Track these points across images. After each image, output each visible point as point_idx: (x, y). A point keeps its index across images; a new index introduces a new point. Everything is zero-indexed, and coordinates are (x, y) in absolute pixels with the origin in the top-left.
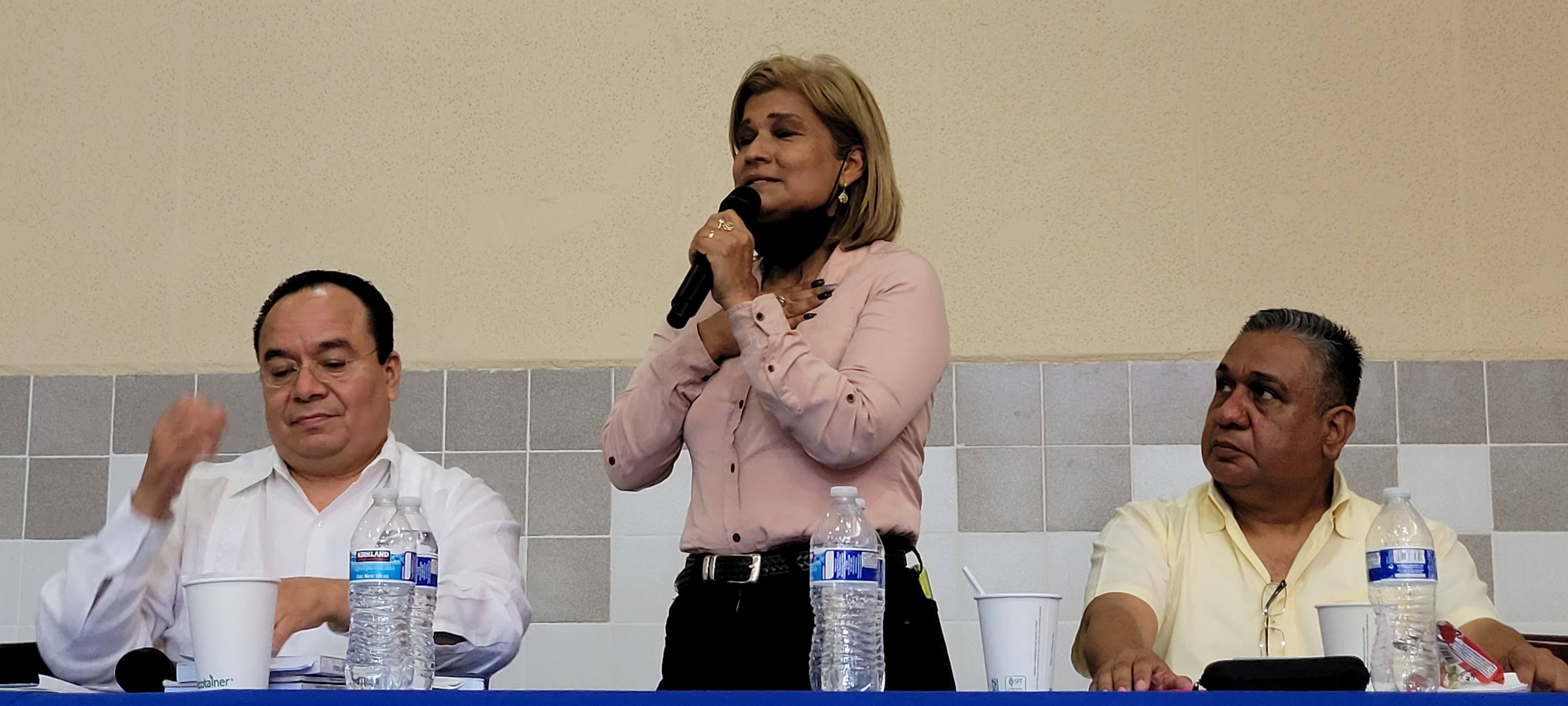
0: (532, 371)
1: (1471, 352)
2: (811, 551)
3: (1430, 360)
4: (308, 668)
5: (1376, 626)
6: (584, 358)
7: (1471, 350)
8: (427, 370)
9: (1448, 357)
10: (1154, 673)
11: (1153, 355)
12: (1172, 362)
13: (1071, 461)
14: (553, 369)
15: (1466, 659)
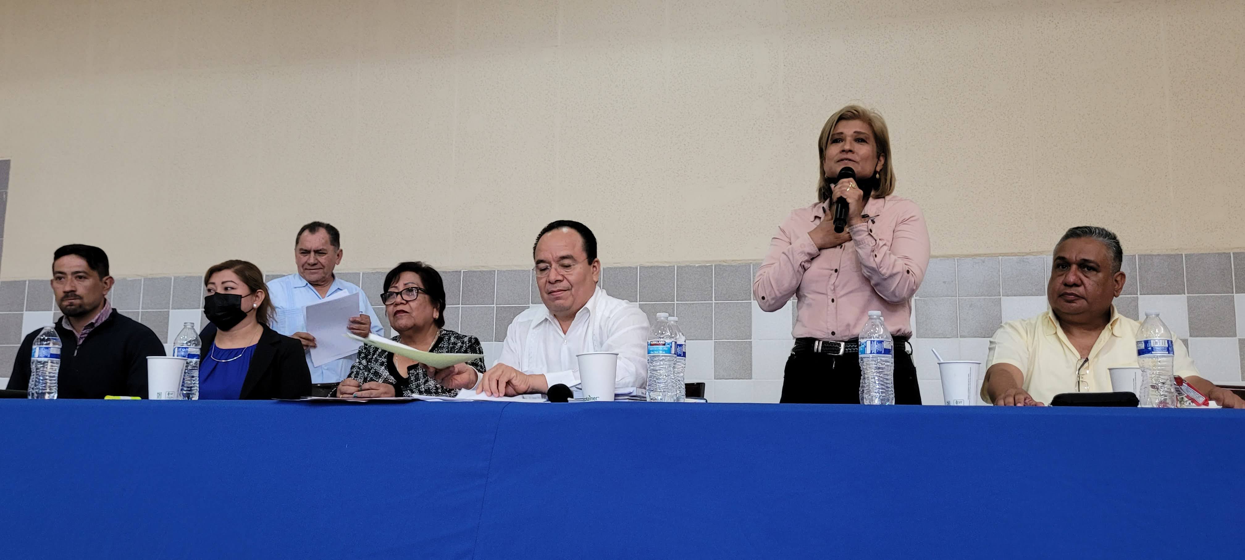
0: (715, 265)
1: (1176, 250)
2: (859, 341)
3: (1155, 254)
4: (631, 393)
5: (1142, 377)
6: (738, 259)
7: (1176, 248)
8: (668, 265)
9: (1164, 252)
10: (1025, 400)
11: (1012, 253)
12: (1022, 257)
13: (971, 304)
14: (725, 264)
15: (1189, 394)
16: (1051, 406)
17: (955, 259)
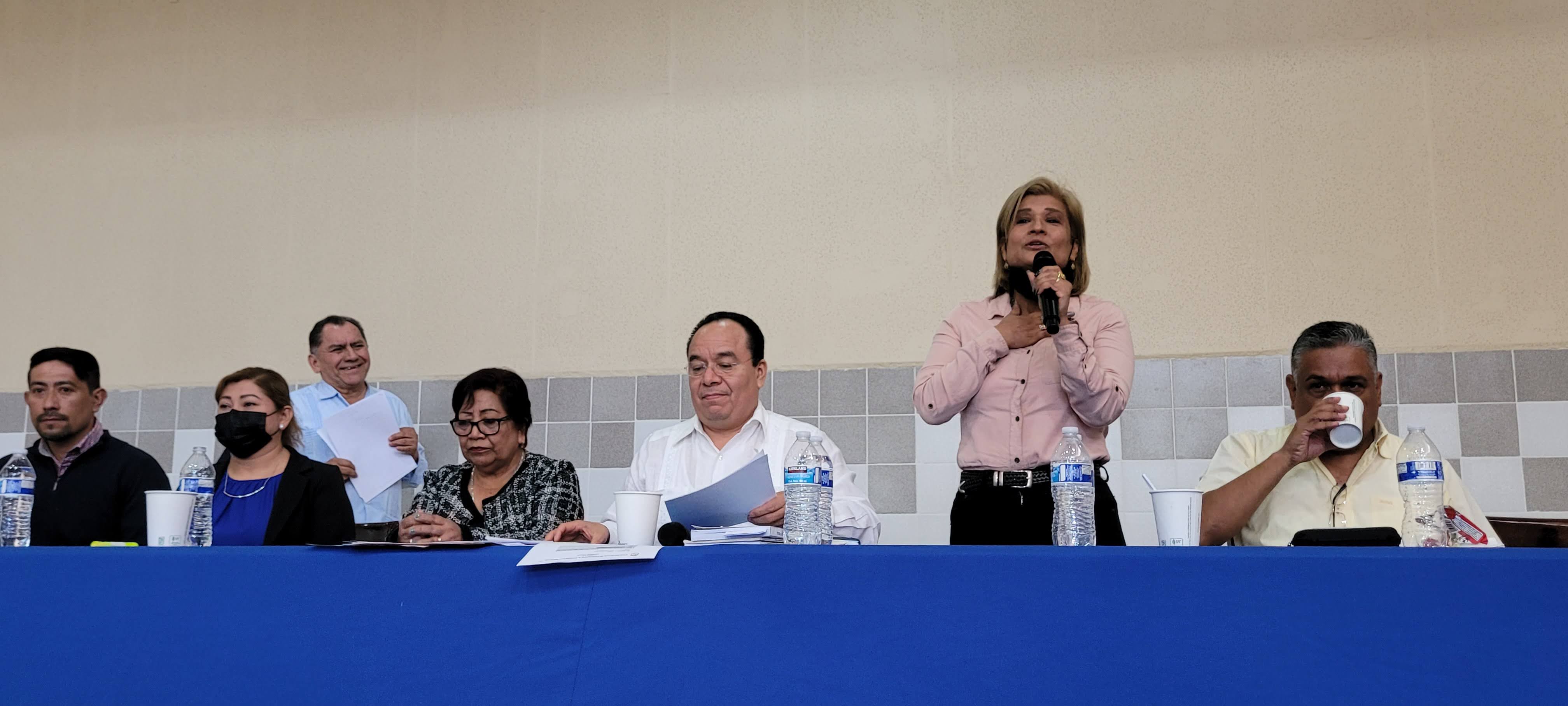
0: (869, 369)
6: (898, 362)
8: (809, 370)
11: (1240, 353)
12: (1252, 357)
13: (1190, 417)
14: (881, 368)
15: (1463, 529)
16: (1292, 546)
17: (1169, 360)
